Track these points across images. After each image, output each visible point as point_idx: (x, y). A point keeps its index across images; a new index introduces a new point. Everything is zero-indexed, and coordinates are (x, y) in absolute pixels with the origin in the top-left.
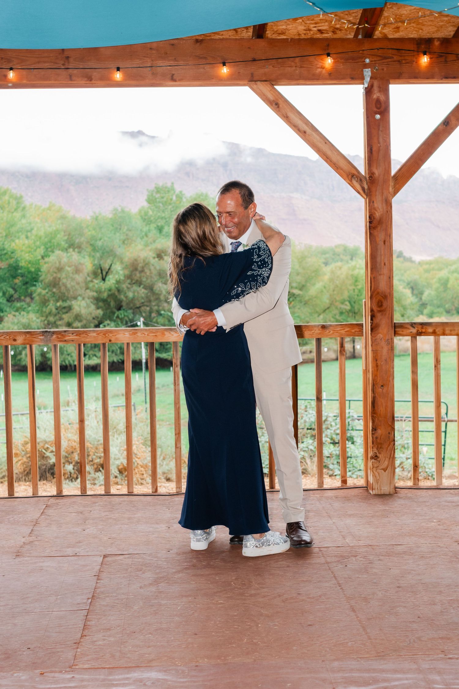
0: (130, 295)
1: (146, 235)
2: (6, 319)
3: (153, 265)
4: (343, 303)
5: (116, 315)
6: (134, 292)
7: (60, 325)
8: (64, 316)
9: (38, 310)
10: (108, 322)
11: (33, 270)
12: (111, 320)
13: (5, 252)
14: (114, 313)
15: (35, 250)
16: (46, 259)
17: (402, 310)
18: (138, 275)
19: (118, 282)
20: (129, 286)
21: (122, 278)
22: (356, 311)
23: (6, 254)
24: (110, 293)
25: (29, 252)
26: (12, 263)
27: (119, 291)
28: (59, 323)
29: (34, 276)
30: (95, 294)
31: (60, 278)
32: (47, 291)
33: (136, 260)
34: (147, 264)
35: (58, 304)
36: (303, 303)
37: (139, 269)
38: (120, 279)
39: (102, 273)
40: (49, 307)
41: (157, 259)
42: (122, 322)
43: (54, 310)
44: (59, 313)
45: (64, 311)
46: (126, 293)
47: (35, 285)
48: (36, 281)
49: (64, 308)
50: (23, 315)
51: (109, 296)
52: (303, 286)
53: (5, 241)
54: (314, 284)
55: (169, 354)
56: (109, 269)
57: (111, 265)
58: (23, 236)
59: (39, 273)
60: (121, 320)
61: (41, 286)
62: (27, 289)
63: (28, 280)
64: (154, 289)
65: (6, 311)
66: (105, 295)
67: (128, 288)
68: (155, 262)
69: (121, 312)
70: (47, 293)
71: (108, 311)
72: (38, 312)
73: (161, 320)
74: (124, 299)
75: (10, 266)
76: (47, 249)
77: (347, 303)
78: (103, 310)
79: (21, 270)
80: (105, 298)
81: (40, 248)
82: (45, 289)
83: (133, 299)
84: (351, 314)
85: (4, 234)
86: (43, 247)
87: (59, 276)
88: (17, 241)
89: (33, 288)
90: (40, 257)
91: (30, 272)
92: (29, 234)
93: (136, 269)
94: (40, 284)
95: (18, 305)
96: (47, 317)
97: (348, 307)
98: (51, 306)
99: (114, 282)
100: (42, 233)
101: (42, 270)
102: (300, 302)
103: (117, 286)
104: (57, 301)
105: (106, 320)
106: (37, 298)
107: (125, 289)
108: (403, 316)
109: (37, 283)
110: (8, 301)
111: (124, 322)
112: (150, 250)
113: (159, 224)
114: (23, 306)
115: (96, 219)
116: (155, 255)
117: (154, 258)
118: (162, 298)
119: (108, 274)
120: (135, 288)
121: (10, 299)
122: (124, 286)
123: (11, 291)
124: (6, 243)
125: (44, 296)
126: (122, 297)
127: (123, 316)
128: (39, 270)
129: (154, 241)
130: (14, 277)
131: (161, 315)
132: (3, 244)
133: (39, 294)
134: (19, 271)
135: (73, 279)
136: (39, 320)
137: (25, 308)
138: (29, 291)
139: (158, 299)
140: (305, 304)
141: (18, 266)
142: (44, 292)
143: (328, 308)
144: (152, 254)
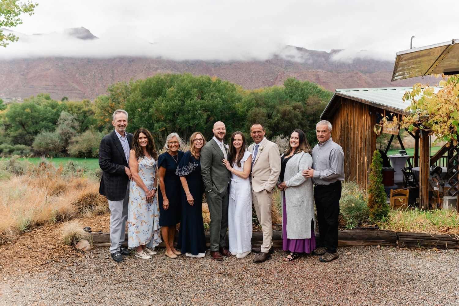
0: (283, 125)
3: (292, 113)
6: (284, 124)
13: (231, 108)
15: (244, 107)
16: (249, 111)
18: (286, 117)
21: (280, 118)
25: (242, 108)
26: (233, 112)
27: (278, 123)
29: (243, 118)
30: (269, 125)
31: (256, 119)
33: (285, 111)
34: (290, 112)
37: (287, 114)
47: (245, 121)
51: (275, 125)
57: (272, 113)
59: (246, 117)
66: (273, 125)
67: (282, 122)
68: (293, 111)
76: (248, 107)
81: (246, 106)
83: (284, 127)
85: (230, 101)
89: (244, 123)
91: (241, 116)
93: (285, 115)
99: (276, 120)
100: (247, 100)
103: (278, 121)
112: (291, 107)
115: (267, 94)
120: (285, 122)
122: (280, 122)
124: (231, 104)
126: (280, 126)
128: (246, 115)
134: (237, 115)
135: (261, 119)
144: (292, 108)
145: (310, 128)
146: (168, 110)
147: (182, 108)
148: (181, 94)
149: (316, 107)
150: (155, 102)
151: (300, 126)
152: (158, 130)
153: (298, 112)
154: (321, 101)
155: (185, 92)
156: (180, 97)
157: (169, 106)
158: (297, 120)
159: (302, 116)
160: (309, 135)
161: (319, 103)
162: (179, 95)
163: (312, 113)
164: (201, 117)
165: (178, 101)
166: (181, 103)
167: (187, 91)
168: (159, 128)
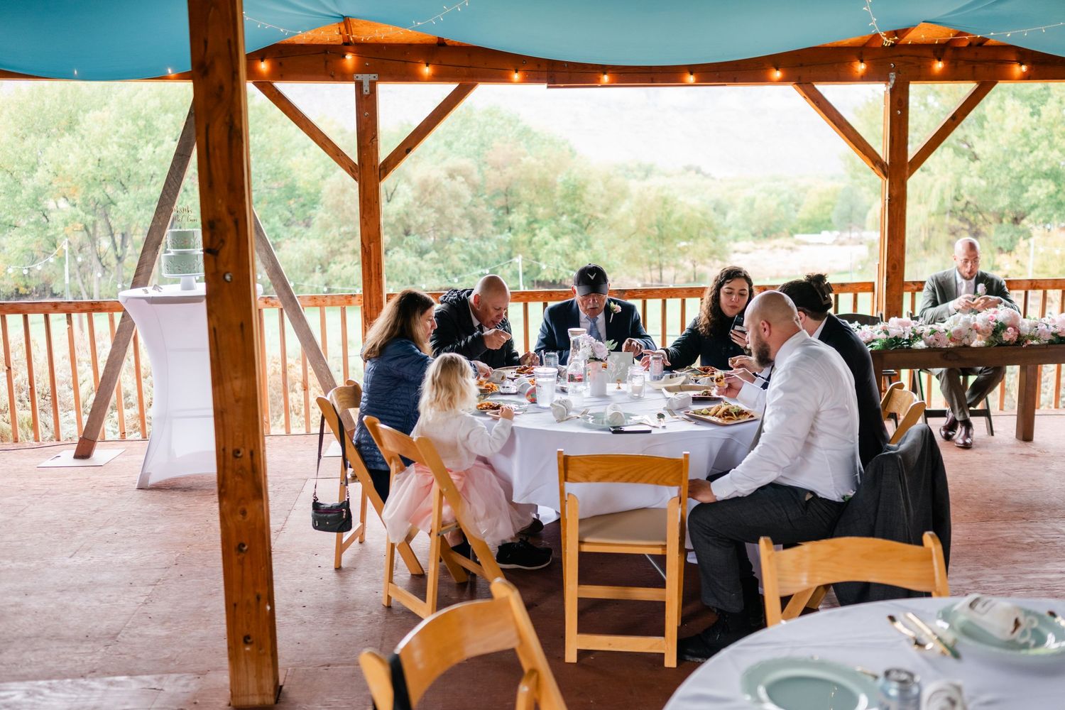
1: (435, 152)
2: (284, 245)
3: (444, 186)
4: (650, 226)
5: (405, 242)
6: (424, 216)
7: (347, 253)
8: (349, 243)
9: (320, 236)
10: (397, 249)
11: (312, 191)
12: (400, 247)
13: (281, 171)
14: (403, 240)
15: (315, 170)
16: (328, 179)
17: (713, 234)
18: (428, 197)
19: (407, 205)
20: (419, 209)
21: (411, 200)
22: (665, 236)
23: (280, 173)
24: (398, 217)
26: (288, 183)
27: (407, 214)
28: (343, 250)
29: (313, 198)
31: (343, 202)
32: (329, 214)
33: (426, 181)
34: (438, 186)
35: (342, 229)
36: (608, 227)
37: (430, 189)
38: (409, 202)
39: (387, 194)
40: (332, 233)
41: (449, 180)
42: (411, 249)
43: (337, 235)
44: (342, 239)
45: (349, 236)
46: (415, 217)
47: (315, 208)
48: (314, 203)
49: (348, 233)
50: (304, 242)
51: (397, 220)
52: (608, 209)
53: (280, 158)
54: (619, 207)
55: (462, 283)
56: (395, 190)
57: (396, 186)
58: (301, 153)
59: (320, 195)
60: (411, 247)
61: (322, 209)
62: (305, 212)
63: (306, 202)
64: (446, 212)
65: (283, 236)
66: (392, 219)
68: (446, 182)
69: (409, 238)
70: (329, 217)
71: (396, 236)
72: (318, 238)
73: (453, 247)
74: (414, 224)
75: (286, 186)
77: (656, 228)
78: (391, 236)
79: (297, 190)
80: (393, 222)
81: (319, 166)
82: (327, 213)
83: (424, 223)
84: (658, 240)
85: (279, 152)
86: (322, 166)
87: (342, 198)
88: (293, 158)
89: (314, 211)
90: (319, 177)
91: (309, 194)
92: (307, 151)
93: (426, 190)
94: (320, 206)
95: (295, 229)
96: (330, 243)
97: (657, 232)
98: (335, 231)
99: (403, 205)
101: (322, 191)
102: (604, 226)
103: (406, 209)
104: (340, 227)
105: (395, 247)
106: (316, 222)
107: (415, 212)
108: (714, 241)
109: (317, 206)
110: (285, 225)
111: (414, 249)
112: (441, 169)
113: (448, 140)
114: (301, 230)
116: (446, 176)
117: (446, 178)
118: (455, 222)
119: (395, 194)
120: (426, 211)
121: (288, 224)
122: (414, 209)
123: (289, 215)
124: (281, 161)
125: (326, 220)
126: (412, 222)
127: (412, 243)
128: (319, 191)
129: (444, 159)
130: (290, 199)
131: (453, 241)
132: (278, 162)
133: (321, 219)
134: (297, 192)
136: (321, 247)
137: (304, 233)
138: (308, 214)
139: (450, 223)
140: (609, 229)
141: (295, 186)
142: (325, 216)
143: (634, 233)
144: (443, 174)
145: (494, 229)
146: (89, 172)
147: (132, 166)
148: (128, 127)
149: (510, 171)
150: (49, 150)
151: (466, 224)
152: (61, 229)
153: (459, 185)
154: (525, 156)
155: (141, 123)
156: (123, 137)
157: (90, 160)
158: (457, 206)
159: (474, 196)
160: (492, 247)
161: (519, 161)
162: (122, 131)
163: (503, 187)
164: (188, 195)
165: (116, 147)
166: (128, 155)
167: (147, 121)
168: (66, 224)
